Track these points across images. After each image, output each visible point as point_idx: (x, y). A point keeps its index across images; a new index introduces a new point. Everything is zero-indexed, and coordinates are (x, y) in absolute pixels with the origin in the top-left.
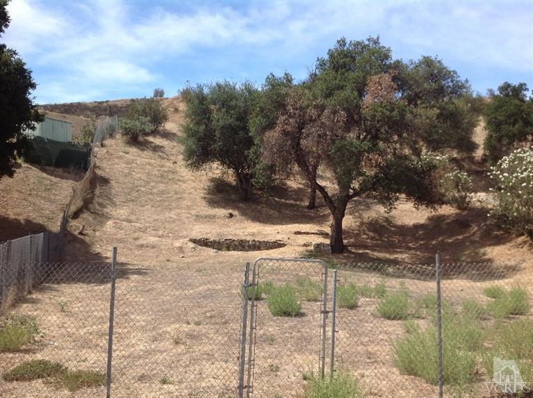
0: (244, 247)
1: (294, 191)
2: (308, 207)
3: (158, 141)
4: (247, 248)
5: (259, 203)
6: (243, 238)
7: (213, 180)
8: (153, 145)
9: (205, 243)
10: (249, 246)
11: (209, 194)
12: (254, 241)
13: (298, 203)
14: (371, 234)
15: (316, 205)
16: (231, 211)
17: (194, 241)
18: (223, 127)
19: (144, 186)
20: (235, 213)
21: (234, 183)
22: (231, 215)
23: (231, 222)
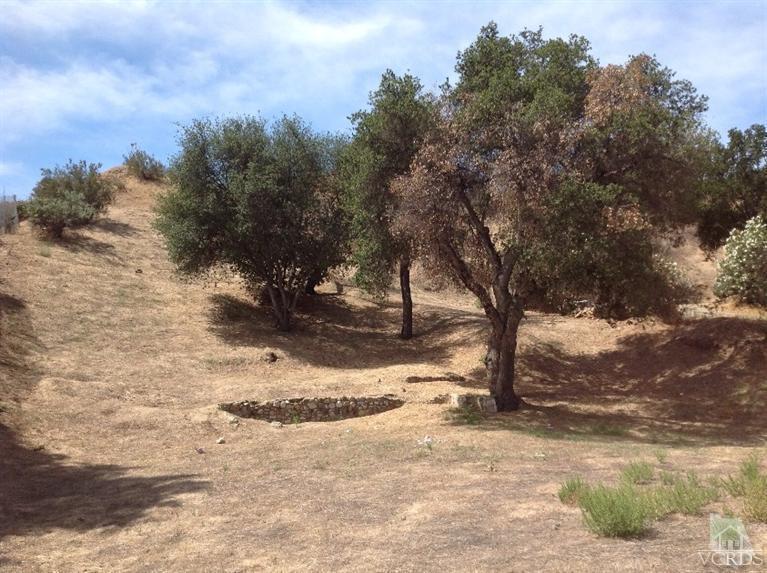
0: (326, 412)
1: (362, 311)
2: (402, 336)
3: (98, 236)
4: (332, 414)
5: (313, 334)
6: (322, 396)
7: (216, 299)
8: (91, 242)
9: (248, 411)
10: (337, 411)
11: (216, 323)
12: (345, 399)
13: (378, 331)
14: (536, 374)
15: (414, 331)
16: (268, 350)
17: (229, 408)
18: (252, 196)
19: (93, 312)
20: (279, 352)
21: (256, 304)
22: (274, 358)
23: (276, 369)
